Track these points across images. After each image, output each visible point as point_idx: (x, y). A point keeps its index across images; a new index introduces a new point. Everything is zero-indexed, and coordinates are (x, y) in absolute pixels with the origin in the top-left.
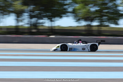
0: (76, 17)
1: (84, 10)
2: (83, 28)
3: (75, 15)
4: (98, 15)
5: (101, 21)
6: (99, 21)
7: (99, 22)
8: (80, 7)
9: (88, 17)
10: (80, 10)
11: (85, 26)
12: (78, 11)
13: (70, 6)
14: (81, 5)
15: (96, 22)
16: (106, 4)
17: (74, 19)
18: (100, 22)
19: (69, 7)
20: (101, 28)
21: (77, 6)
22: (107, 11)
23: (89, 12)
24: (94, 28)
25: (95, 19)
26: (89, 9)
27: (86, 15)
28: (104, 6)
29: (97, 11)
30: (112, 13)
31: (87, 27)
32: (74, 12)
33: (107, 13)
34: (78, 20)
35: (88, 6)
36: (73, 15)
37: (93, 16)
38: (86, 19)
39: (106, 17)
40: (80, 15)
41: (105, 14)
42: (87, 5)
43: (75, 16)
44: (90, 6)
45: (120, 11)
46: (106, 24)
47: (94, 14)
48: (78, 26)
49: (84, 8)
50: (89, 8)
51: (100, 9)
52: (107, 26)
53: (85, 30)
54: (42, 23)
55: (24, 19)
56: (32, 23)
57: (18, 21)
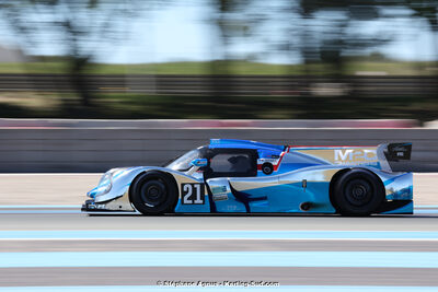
54: (379, 41)
55: (260, 20)
56: (316, 42)
57: (225, 30)
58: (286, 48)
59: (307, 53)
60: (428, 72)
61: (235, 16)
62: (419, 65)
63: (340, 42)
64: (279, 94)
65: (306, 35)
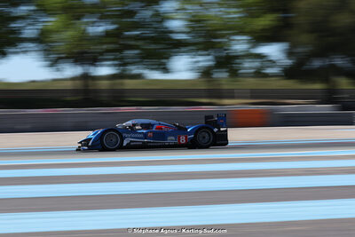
6: (116, 62)
20: (122, 84)
30: (153, 40)
36: (41, 46)
43: (45, 50)
45: (172, 32)
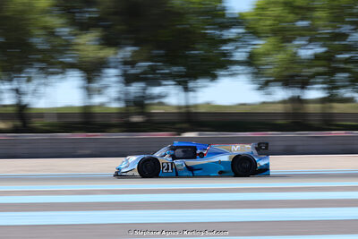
0: (256, 77)
1: (281, 56)
2: (280, 109)
3: (256, 71)
4: (321, 69)
5: (332, 86)
7: (324, 89)
8: (269, 47)
9: (292, 76)
10: (268, 54)
11: (284, 102)
12: (265, 60)
13: (239, 44)
14: (272, 40)
15: (317, 89)
16: (344, 36)
17: (253, 81)
18: (328, 89)
19: (237, 48)
21: (261, 45)
22: (347, 56)
23: (295, 60)
24: (312, 108)
25: (312, 80)
26: (296, 53)
27: (287, 68)
28: (337, 43)
29: (317, 57)
31: (289, 105)
32: (251, 61)
33: (346, 61)
34: (264, 86)
35: (290, 42)
37: (307, 72)
38: (287, 82)
39: (346, 75)
40: (271, 70)
41: (342, 66)
42: (289, 40)
44: (297, 43)
46: (346, 93)
47: (309, 67)
48: (264, 103)
49: (279, 49)
50: (294, 50)
51: (326, 52)
52: (350, 100)
53: (286, 115)
54: (160, 96)
55: (106, 87)
56: (131, 97)
57: (89, 92)
58: (118, 99)
59: (127, 101)
60: (183, 110)
61: (95, 85)
62: (179, 107)
63: (143, 97)
64: (114, 121)
65: (127, 94)
